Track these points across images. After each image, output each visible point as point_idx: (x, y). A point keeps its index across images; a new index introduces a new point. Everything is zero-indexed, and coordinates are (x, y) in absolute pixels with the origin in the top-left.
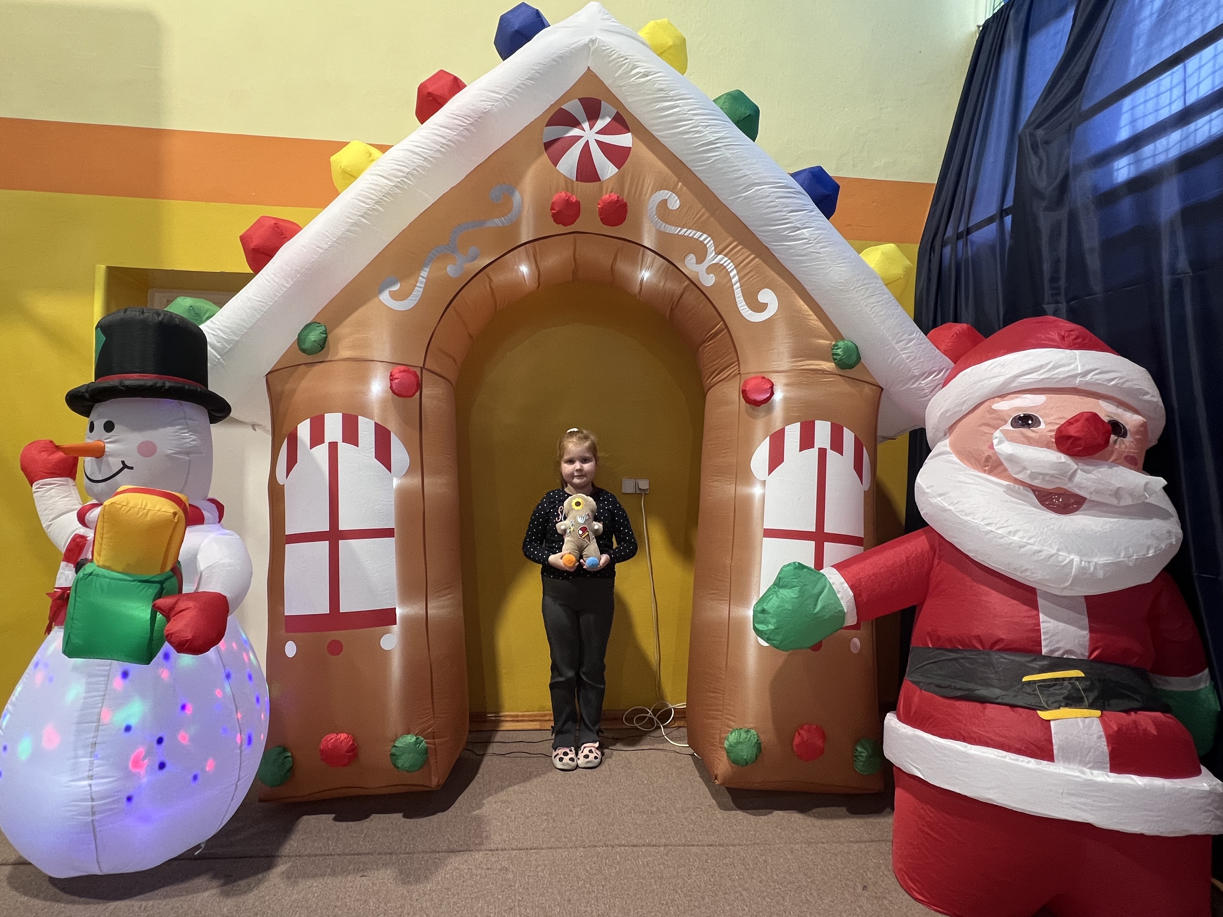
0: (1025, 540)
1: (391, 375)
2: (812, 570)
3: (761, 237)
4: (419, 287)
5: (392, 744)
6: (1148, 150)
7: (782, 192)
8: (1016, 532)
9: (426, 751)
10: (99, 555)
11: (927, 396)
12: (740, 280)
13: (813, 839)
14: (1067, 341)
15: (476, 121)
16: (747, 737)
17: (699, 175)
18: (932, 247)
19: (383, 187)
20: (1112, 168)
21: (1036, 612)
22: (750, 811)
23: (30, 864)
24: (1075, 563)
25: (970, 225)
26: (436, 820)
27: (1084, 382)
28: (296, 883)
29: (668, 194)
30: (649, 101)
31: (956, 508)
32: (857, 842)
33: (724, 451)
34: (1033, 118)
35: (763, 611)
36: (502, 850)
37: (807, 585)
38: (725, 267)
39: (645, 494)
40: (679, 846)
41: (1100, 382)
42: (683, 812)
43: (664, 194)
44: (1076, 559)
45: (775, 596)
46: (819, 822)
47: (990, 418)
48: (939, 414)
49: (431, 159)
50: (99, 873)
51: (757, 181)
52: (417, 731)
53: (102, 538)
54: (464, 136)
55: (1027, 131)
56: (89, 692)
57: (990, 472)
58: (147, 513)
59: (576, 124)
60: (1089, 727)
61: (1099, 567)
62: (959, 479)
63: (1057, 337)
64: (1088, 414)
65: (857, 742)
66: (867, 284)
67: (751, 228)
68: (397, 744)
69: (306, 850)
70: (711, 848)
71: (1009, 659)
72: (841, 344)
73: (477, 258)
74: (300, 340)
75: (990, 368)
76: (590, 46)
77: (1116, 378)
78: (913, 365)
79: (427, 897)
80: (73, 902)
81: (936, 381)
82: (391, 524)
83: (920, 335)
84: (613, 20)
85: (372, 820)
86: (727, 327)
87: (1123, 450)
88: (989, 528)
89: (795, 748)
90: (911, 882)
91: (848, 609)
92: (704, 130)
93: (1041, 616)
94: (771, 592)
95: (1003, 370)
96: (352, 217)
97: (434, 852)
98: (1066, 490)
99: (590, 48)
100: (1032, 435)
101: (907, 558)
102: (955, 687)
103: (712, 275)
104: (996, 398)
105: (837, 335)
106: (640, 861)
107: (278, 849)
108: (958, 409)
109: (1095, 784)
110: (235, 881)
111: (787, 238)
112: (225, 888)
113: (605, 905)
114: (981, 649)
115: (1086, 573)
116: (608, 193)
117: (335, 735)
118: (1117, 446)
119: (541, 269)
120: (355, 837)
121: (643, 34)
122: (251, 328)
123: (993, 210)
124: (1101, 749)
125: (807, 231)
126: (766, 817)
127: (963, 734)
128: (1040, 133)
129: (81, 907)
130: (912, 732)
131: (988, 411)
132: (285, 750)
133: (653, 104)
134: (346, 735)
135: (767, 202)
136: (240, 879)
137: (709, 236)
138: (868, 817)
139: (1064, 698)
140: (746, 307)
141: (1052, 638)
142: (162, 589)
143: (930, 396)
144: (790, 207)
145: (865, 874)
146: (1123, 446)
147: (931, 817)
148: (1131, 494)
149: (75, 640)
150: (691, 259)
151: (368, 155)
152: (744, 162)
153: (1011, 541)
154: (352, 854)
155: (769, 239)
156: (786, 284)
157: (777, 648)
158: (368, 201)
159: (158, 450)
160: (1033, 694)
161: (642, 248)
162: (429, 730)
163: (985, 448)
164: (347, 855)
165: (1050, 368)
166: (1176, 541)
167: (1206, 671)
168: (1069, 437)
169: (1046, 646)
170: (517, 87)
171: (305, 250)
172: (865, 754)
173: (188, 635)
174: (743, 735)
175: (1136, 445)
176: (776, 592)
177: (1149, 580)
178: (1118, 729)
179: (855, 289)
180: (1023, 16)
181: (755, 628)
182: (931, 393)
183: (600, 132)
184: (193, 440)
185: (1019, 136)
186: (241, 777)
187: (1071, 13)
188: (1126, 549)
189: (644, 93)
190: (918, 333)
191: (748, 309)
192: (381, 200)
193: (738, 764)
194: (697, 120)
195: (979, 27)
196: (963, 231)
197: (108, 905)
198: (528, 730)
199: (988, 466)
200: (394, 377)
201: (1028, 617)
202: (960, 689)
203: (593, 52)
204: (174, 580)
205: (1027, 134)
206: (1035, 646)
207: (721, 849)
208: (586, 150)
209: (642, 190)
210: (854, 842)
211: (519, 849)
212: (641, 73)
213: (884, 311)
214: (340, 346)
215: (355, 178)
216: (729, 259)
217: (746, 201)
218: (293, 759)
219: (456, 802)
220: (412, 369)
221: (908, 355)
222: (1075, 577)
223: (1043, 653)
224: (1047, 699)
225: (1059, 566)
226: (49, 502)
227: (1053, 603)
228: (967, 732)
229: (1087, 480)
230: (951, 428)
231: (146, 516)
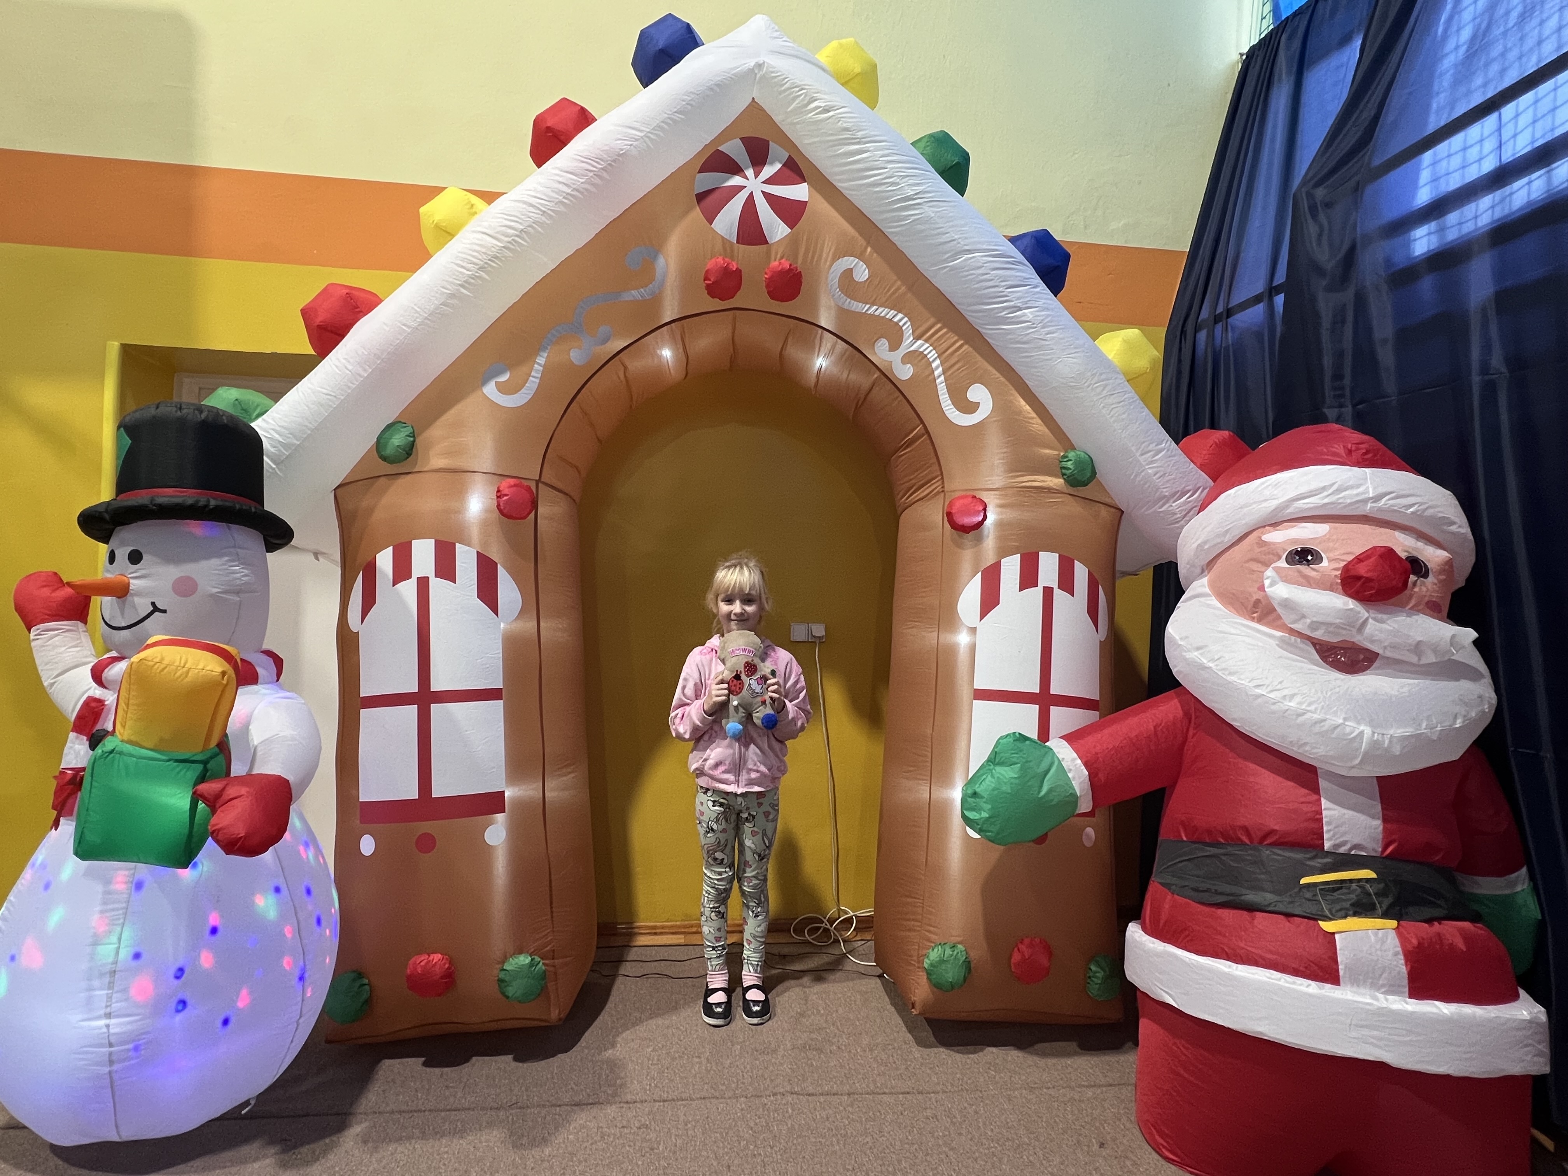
0: (1303, 707)
1: (498, 491)
2: (1037, 743)
3: (973, 319)
4: (534, 377)
5: (500, 966)
6: (1452, 218)
7: (998, 262)
8: (1292, 696)
9: (544, 975)
10: (124, 727)
11: (1179, 521)
12: (944, 372)
13: (1036, 1083)
14: (1355, 455)
15: (610, 165)
16: (952, 955)
17: (894, 239)
18: (1183, 332)
19: (489, 249)
20: (1409, 239)
21: (1315, 797)
22: (956, 1048)
23: (25, 1127)
24: (1365, 736)
25: (1230, 306)
26: (556, 1064)
27: (1376, 509)
28: (376, 1149)
29: (853, 261)
30: (831, 144)
31: (1217, 665)
32: (1091, 1086)
33: (924, 590)
34: (1311, 174)
35: (975, 794)
36: (642, 1102)
37: (1030, 761)
38: (926, 356)
39: (820, 642)
40: (867, 1094)
41: (1396, 508)
42: (871, 1050)
43: (849, 262)
44: (1368, 731)
45: (989, 776)
46: (1043, 1061)
47: (1260, 552)
48: (1195, 545)
49: (552, 214)
50: (116, 1139)
51: (967, 248)
52: (532, 950)
53: (127, 705)
54: (593, 185)
55: (1303, 190)
56: (107, 904)
57: (1259, 620)
58: (188, 672)
59: (737, 170)
60: (1383, 942)
61: (1395, 740)
62: (1219, 629)
63: (1342, 451)
64: (1382, 549)
65: (1091, 959)
66: (1105, 380)
67: (960, 308)
68: (507, 966)
69: (387, 1104)
70: (908, 1095)
71: (1284, 856)
72: (1071, 455)
73: (608, 340)
74: (380, 444)
75: (1260, 489)
76: (756, 72)
77: (1416, 504)
78: (1162, 483)
79: (546, 1164)
81: (1191, 503)
82: (497, 682)
83: (1170, 445)
84: (784, 39)
85: (473, 1065)
86: (927, 432)
87: (1424, 593)
88: (1259, 691)
89: (1013, 968)
90: (1160, 1136)
91: (1081, 791)
92: (900, 182)
93: (1323, 801)
94: (985, 770)
95: (1275, 492)
96: (450, 288)
97: (553, 1105)
98: (1353, 643)
99: (756, 74)
100: (1313, 574)
101: (1155, 727)
102: (1216, 890)
103: (909, 365)
104: (1267, 528)
105: (1067, 444)
106: (818, 1114)
107: (351, 1105)
108: (1219, 540)
109: (1392, 1012)
110: (295, 1147)
111: (1005, 321)
112: (282, 1156)
114: (1247, 842)
116: (777, 259)
117: (426, 955)
118: (1416, 589)
119: (691, 353)
120: (452, 1087)
121: (823, 57)
122: (316, 428)
123: (1259, 287)
124: (1398, 969)
125: (1030, 312)
126: (976, 1055)
127: (1227, 950)
128: (1320, 193)
130: (1162, 948)
131: (1257, 543)
132: (360, 975)
133: (836, 148)
134: (440, 955)
135: (980, 275)
136: (302, 1145)
137: (906, 315)
138: (1105, 1054)
139: (1352, 905)
140: (953, 407)
141: (1338, 829)
142: (205, 770)
143: (1183, 522)
144: (1008, 281)
145: (1101, 1128)
146: (1424, 589)
147: (1185, 1055)
148: (1435, 651)
149: (90, 837)
150: (882, 346)
151: (468, 206)
152: (951, 224)
153: (1287, 708)
154: (449, 1110)
156: (1002, 379)
157: (991, 841)
158: (469, 266)
159: (199, 588)
160: (1314, 900)
161: (820, 331)
162: (548, 948)
163: (1253, 589)
164: (441, 1111)
165: (1337, 490)
166: (1489, 707)
167: (1524, 870)
168: (1358, 578)
169: (1330, 839)
170: (663, 122)
171: (387, 329)
172: (1100, 974)
173: (240, 831)
174: (948, 952)
175: (1439, 587)
176: (991, 770)
177: (1455, 757)
178: (1419, 943)
179: (1089, 386)
180: (1297, 44)
181: (964, 817)
182: (1184, 518)
183: (767, 182)
184: (243, 576)
185: (1294, 195)
186: (304, 1012)
187: (1358, 43)
188: (1429, 718)
189: (826, 133)
190: (1168, 442)
191: (955, 409)
192: (486, 266)
193: (941, 989)
194: (892, 168)
195: (1242, 55)
196: (1222, 312)
198: (670, 946)
199: (1256, 612)
200: (503, 493)
201: (1308, 803)
202: (1222, 894)
203: (761, 78)
204: (221, 758)
205: (1304, 195)
206: (1317, 839)
207: (920, 1097)
208: (750, 204)
209: (820, 256)
210: (1087, 1086)
211: (664, 1101)
212: (821, 107)
213: (1126, 414)
214: (431, 453)
215: (452, 235)
216: (931, 345)
217: (952, 272)
218: (371, 987)
219: (582, 1040)
220: (526, 483)
221: (1155, 470)
222: (1366, 753)
223: (1326, 848)
224: (1330, 906)
225: (1345, 740)
226: (51, 653)
227: (1338, 785)
228: (1229, 948)
229: (1381, 631)
230: (1211, 564)
231: (186, 677)
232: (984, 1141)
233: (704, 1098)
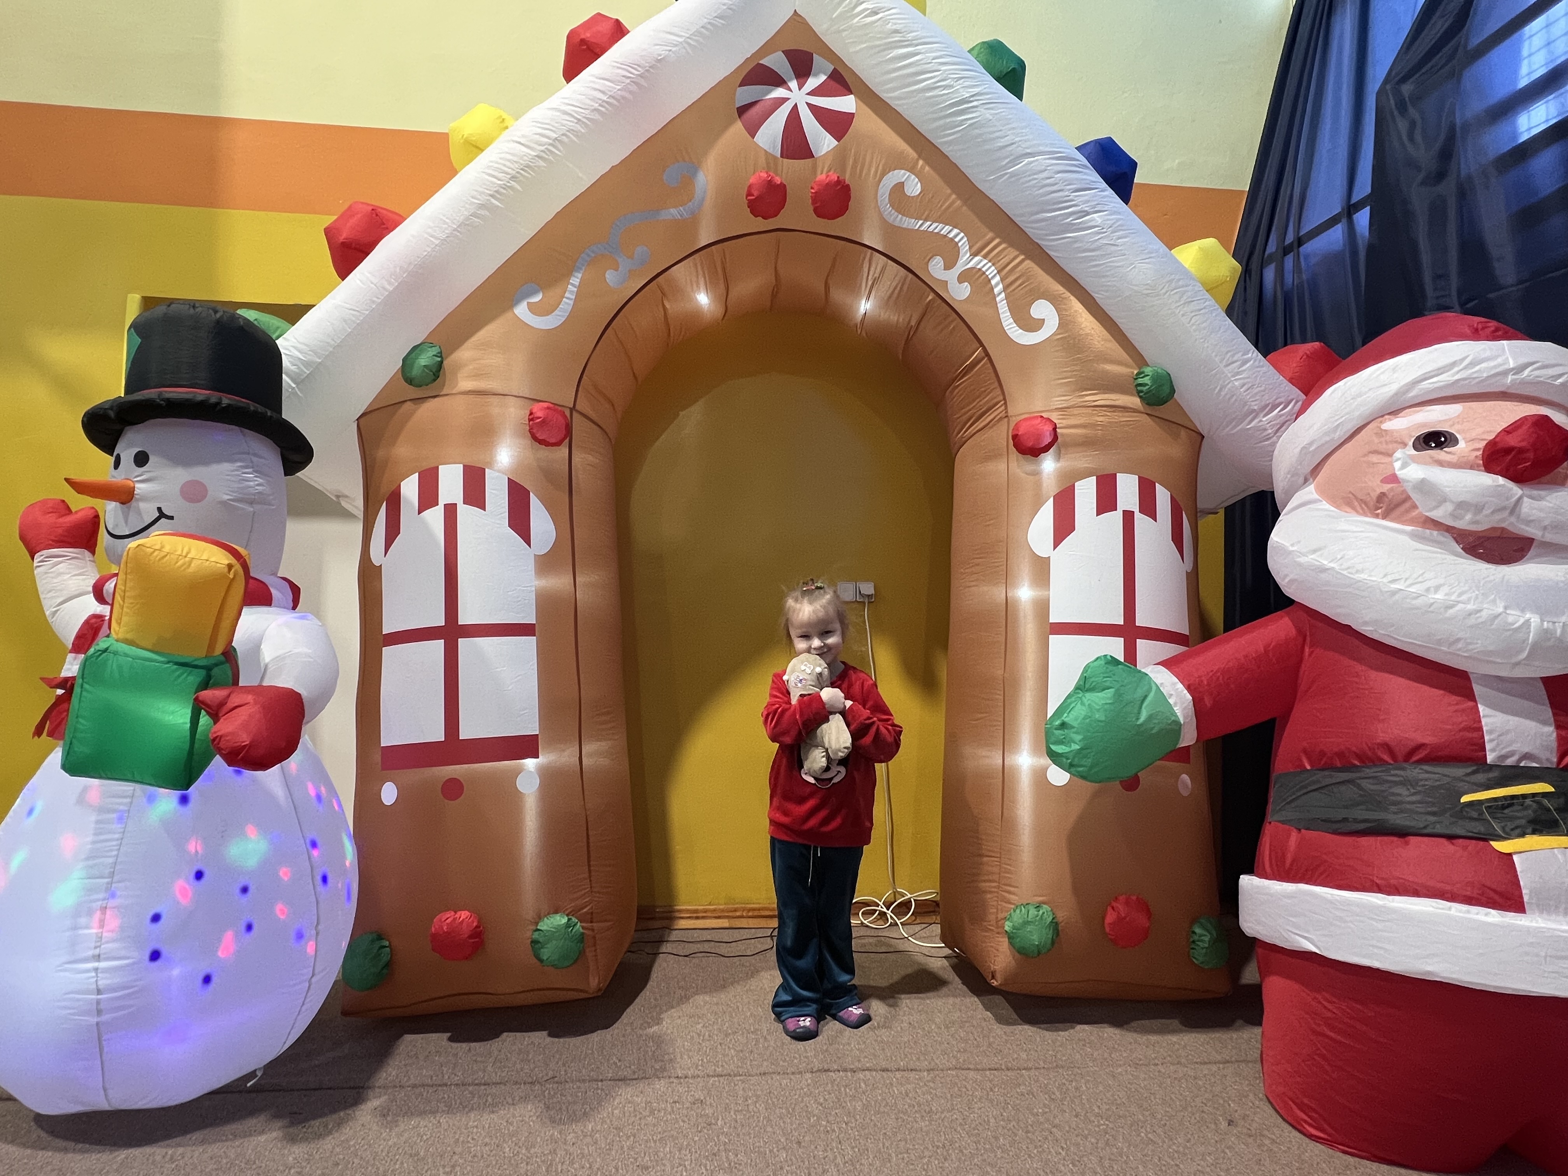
0: (1453, 598)
1: (531, 414)
2: (1130, 668)
3: (1033, 231)
4: (567, 298)
5: (534, 928)
7: (1063, 165)
8: (1437, 588)
9: (582, 938)
10: (119, 624)
11: (1270, 438)
12: (1005, 289)
13: (1140, 1060)
14: (1483, 334)
15: (647, 71)
16: (1037, 916)
17: (945, 149)
18: (1247, 271)
19: (521, 158)
20: (1516, 122)
21: (1471, 704)
22: (1042, 1026)
24: (1533, 625)
25: (1301, 234)
26: (596, 1039)
27: (1516, 382)
28: (395, 1123)
29: (905, 174)
30: (882, 47)
31: (1341, 565)
32: (1205, 1063)
33: (987, 524)
34: (1395, 70)
35: (1063, 725)
36: (693, 1077)
37: (1125, 686)
38: (984, 273)
39: (869, 602)
40: (949, 1069)
41: (1539, 380)
42: (947, 1027)
43: (900, 175)
44: (1535, 620)
45: (1079, 705)
46: (1145, 1038)
47: (1381, 443)
48: (1298, 449)
49: (589, 123)
50: (105, 1106)
51: (1028, 151)
52: (568, 910)
53: (123, 599)
54: (631, 92)
55: (1388, 87)
56: (101, 834)
57: (1385, 516)
58: (190, 562)
59: (780, 82)
62: (1337, 529)
64: (1536, 417)
65: (1194, 921)
66: (1183, 286)
67: (1017, 220)
68: (541, 927)
69: (409, 1079)
70: (996, 1072)
71: (1438, 773)
72: (1148, 370)
73: (648, 261)
74: (407, 361)
75: (1375, 376)
78: (1250, 395)
79: (588, 1140)
80: (65, 1150)
81: (1284, 416)
82: (529, 617)
83: (1259, 357)
85: (504, 1040)
86: (987, 354)
88: (1394, 586)
89: (1107, 930)
90: (1302, 1111)
91: (1185, 717)
93: (1481, 708)
94: (1073, 699)
95: (1396, 375)
96: (479, 197)
97: (595, 1080)
98: (1503, 529)
100: (1449, 457)
101: (1265, 647)
102: (1354, 819)
103: (966, 284)
104: (1387, 417)
105: (1140, 360)
106: (895, 1090)
107: (369, 1079)
108: (1328, 439)
110: (306, 1120)
111: (1070, 228)
112: (291, 1130)
113: (853, 1148)
114: (1390, 760)
115: (1549, 639)
116: (825, 172)
117: (453, 913)
119: (731, 285)
120: (481, 1062)
122: (339, 345)
123: (1336, 208)
125: (1099, 217)
126: (1067, 1033)
127: (1378, 881)
128: (1407, 89)
129: (78, 1157)
131: (1376, 434)
132: (380, 937)
133: (886, 52)
134: (467, 913)
135: (1042, 179)
136: (313, 1119)
137: (961, 231)
138: (1214, 1031)
139: (1530, 822)
140: (1015, 325)
141: (1501, 738)
142: (208, 677)
144: (1073, 184)
145: (1226, 1105)
149: (81, 749)
150: (936, 264)
151: (499, 121)
152: (1010, 126)
153: (1432, 601)
154: (476, 1085)
155: (1044, 232)
156: (1068, 294)
157: (1083, 777)
158: (501, 175)
159: (209, 494)
160: (1480, 819)
161: (868, 251)
162: (586, 910)
163: (1376, 483)
164: (469, 1085)
165: (1468, 365)
168: (1508, 450)
169: (1493, 750)
170: (702, 27)
171: (414, 241)
172: (1207, 939)
173: (245, 739)
174: (1033, 912)
176: (1081, 698)
179: (1165, 293)
182: (1275, 433)
183: (813, 93)
184: (258, 485)
186: (316, 971)
189: (874, 37)
190: (1253, 354)
191: (1017, 328)
192: (518, 175)
193: (1024, 954)
194: (946, 70)
196: (1292, 242)
197: (117, 1153)
199: (1381, 508)
200: (536, 415)
201: (1463, 710)
202: (1362, 822)
204: (227, 668)
205: (1388, 94)
206: (1476, 751)
207: (1009, 1073)
208: (794, 116)
209: (869, 170)
210: (1201, 1063)
211: (718, 1076)
212: (868, 9)
213: (1208, 322)
214: (459, 375)
215: (482, 151)
216: (990, 261)
217: (1013, 179)
218: (391, 949)
219: (623, 1016)
220: (560, 408)
221: (1242, 381)
222: (1535, 647)
223: (1488, 761)
224: (1502, 824)
225: (1509, 630)
226: (55, 581)
227: (1498, 690)
228: (1382, 879)
229: (1541, 510)
230: (1316, 470)
231: (190, 565)
232: (1093, 1118)
233: (764, 1074)
